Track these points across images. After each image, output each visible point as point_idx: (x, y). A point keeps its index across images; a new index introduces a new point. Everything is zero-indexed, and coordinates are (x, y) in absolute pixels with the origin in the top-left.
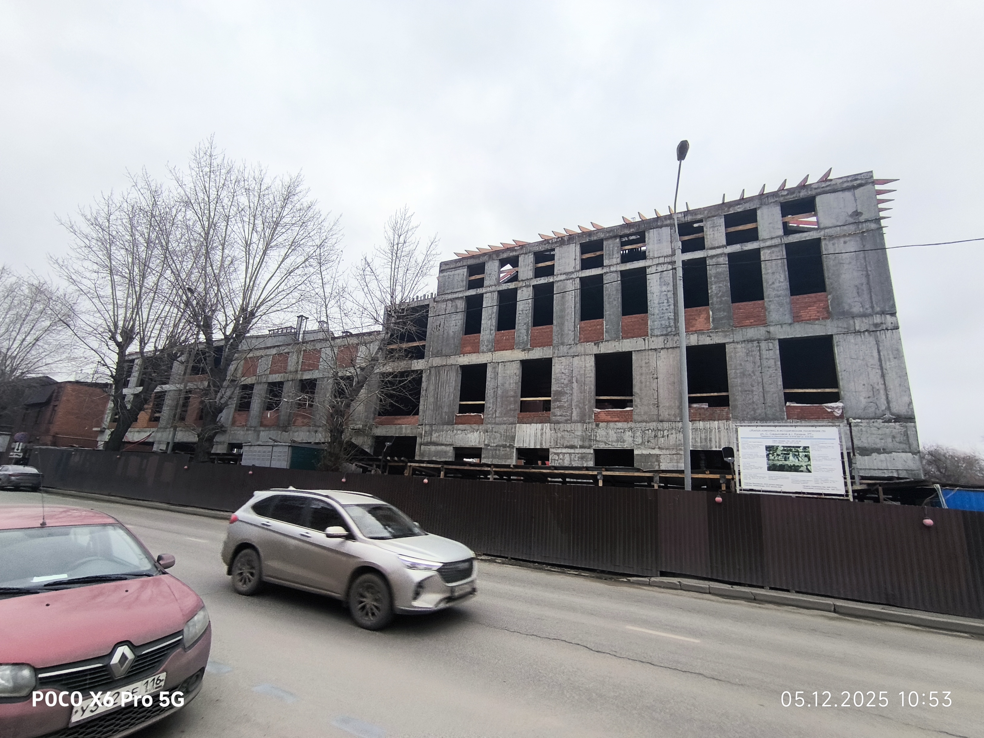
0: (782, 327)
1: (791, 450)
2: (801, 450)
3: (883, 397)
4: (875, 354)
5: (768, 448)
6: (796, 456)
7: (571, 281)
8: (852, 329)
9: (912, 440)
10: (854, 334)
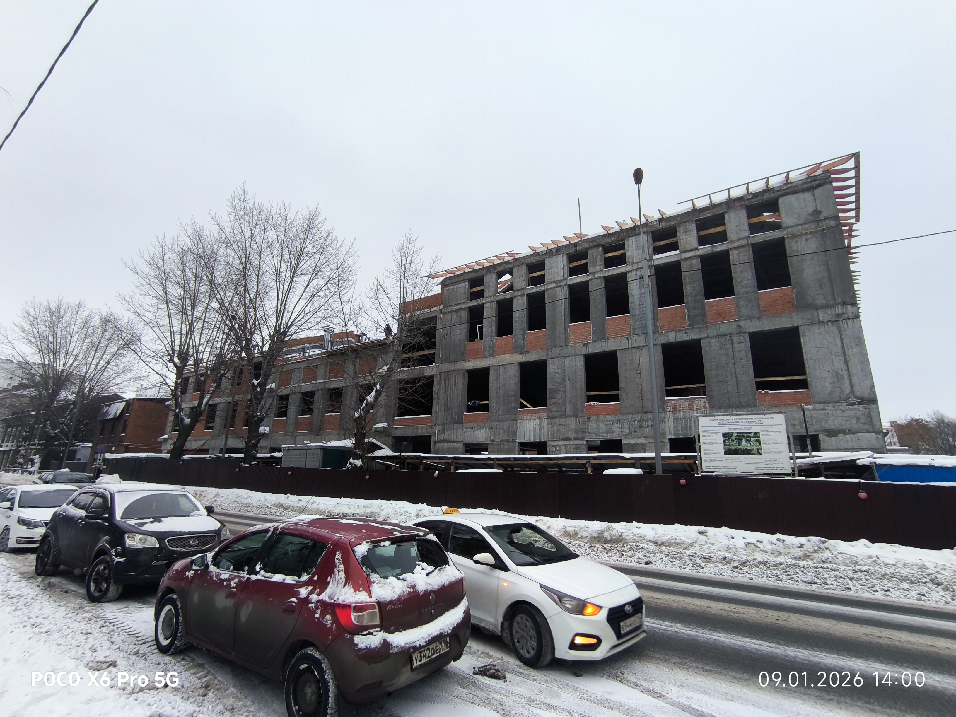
0: (751, 321)
1: (743, 436)
2: (752, 435)
3: (847, 382)
4: (839, 342)
5: (725, 435)
6: (748, 441)
7: (560, 289)
8: (816, 320)
9: (875, 421)
10: (818, 325)
